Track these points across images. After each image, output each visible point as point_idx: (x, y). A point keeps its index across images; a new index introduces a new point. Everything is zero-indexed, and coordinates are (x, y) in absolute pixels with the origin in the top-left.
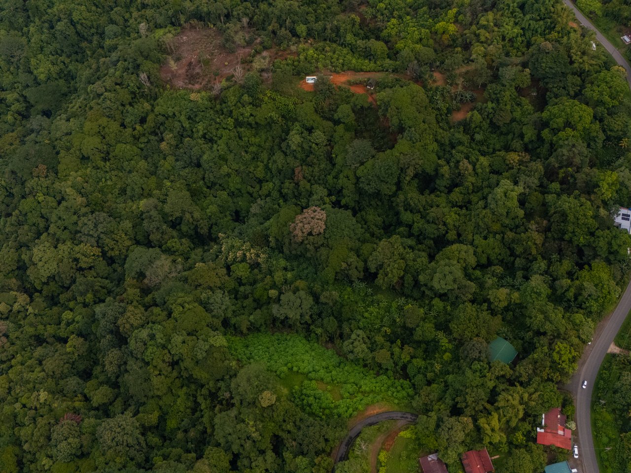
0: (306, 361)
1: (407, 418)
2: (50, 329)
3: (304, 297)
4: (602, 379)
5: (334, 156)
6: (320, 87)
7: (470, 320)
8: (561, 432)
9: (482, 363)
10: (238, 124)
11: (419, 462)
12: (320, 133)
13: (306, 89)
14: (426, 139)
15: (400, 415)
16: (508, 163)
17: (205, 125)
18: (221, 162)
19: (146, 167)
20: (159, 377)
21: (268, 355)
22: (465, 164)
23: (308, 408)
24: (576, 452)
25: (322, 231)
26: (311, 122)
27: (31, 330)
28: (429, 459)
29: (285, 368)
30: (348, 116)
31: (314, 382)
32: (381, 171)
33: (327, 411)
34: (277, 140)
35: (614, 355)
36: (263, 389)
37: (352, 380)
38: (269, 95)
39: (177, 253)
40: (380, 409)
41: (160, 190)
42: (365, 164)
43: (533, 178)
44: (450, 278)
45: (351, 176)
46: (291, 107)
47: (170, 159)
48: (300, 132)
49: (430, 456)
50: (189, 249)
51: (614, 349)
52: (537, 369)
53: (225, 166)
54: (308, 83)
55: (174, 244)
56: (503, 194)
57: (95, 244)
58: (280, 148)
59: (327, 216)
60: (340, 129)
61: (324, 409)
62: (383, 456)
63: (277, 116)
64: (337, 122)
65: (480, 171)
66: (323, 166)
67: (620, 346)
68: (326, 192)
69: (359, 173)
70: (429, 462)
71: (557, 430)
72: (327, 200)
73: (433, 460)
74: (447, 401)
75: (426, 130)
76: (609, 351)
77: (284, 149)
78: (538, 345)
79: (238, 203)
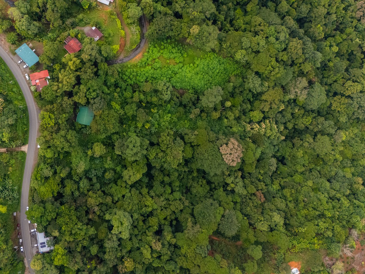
0: (188, 72)
1: (120, 61)
2: (339, 39)
3: (209, 104)
4: (26, 125)
5: (245, 218)
6: (284, 265)
7: (108, 121)
8: (38, 81)
9: (91, 97)
10: (322, 216)
11: (103, 33)
12: (264, 229)
13: (293, 262)
14: (191, 252)
15: (124, 61)
16: (131, 259)
17: (344, 206)
18: (315, 187)
19: (360, 162)
20: (259, 23)
21: (210, 67)
22: (158, 247)
23: (173, 46)
24: (27, 77)
25: (221, 148)
26: (274, 234)
27: (348, 30)
28: (98, 37)
29: (197, 63)
30: (252, 250)
31: (178, 61)
32: (208, 213)
33: (162, 47)
34: (289, 215)
35: (24, 144)
36: (200, 33)
37: (158, 71)
38: (316, 245)
39: (301, 116)
40: (136, 59)
41: (340, 151)
42: (221, 216)
43: (110, 246)
44: (131, 146)
45: (225, 205)
46: (295, 242)
47: (349, 175)
48: (277, 226)
49: (98, 39)
50: (297, 123)
51: (25, 148)
52: (61, 106)
53: (311, 185)
54: (295, 267)
55: (307, 120)
56: (123, 222)
57: (352, 96)
58: (284, 211)
59: (223, 159)
60: (253, 239)
61: (164, 48)
62: (123, 32)
63: (300, 231)
64: (257, 243)
65: (147, 246)
66: (249, 209)
67: (22, 152)
68: (236, 190)
69: (221, 208)
70: (98, 35)
71: (40, 82)
72: (233, 185)
73: (96, 37)
74: (102, 73)
75: (195, 259)
76: (27, 146)
77: (281, 212)
78: (65, 123)
79: (288, 169)
